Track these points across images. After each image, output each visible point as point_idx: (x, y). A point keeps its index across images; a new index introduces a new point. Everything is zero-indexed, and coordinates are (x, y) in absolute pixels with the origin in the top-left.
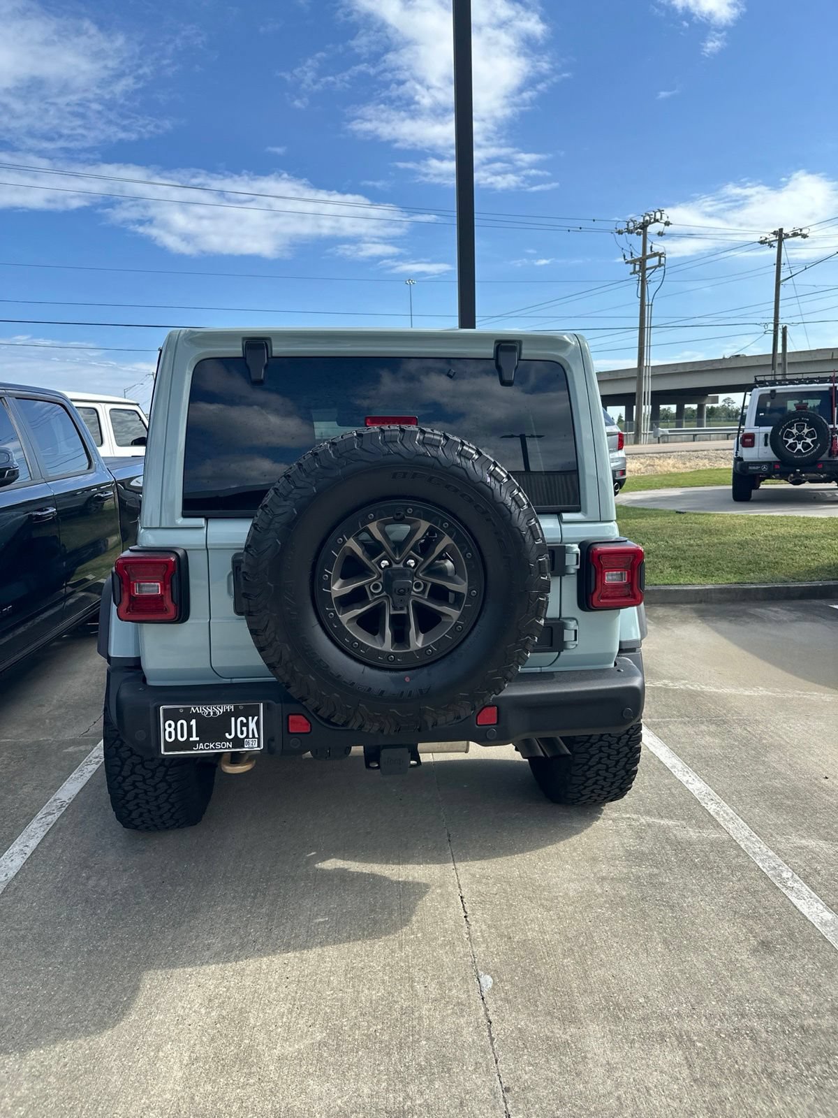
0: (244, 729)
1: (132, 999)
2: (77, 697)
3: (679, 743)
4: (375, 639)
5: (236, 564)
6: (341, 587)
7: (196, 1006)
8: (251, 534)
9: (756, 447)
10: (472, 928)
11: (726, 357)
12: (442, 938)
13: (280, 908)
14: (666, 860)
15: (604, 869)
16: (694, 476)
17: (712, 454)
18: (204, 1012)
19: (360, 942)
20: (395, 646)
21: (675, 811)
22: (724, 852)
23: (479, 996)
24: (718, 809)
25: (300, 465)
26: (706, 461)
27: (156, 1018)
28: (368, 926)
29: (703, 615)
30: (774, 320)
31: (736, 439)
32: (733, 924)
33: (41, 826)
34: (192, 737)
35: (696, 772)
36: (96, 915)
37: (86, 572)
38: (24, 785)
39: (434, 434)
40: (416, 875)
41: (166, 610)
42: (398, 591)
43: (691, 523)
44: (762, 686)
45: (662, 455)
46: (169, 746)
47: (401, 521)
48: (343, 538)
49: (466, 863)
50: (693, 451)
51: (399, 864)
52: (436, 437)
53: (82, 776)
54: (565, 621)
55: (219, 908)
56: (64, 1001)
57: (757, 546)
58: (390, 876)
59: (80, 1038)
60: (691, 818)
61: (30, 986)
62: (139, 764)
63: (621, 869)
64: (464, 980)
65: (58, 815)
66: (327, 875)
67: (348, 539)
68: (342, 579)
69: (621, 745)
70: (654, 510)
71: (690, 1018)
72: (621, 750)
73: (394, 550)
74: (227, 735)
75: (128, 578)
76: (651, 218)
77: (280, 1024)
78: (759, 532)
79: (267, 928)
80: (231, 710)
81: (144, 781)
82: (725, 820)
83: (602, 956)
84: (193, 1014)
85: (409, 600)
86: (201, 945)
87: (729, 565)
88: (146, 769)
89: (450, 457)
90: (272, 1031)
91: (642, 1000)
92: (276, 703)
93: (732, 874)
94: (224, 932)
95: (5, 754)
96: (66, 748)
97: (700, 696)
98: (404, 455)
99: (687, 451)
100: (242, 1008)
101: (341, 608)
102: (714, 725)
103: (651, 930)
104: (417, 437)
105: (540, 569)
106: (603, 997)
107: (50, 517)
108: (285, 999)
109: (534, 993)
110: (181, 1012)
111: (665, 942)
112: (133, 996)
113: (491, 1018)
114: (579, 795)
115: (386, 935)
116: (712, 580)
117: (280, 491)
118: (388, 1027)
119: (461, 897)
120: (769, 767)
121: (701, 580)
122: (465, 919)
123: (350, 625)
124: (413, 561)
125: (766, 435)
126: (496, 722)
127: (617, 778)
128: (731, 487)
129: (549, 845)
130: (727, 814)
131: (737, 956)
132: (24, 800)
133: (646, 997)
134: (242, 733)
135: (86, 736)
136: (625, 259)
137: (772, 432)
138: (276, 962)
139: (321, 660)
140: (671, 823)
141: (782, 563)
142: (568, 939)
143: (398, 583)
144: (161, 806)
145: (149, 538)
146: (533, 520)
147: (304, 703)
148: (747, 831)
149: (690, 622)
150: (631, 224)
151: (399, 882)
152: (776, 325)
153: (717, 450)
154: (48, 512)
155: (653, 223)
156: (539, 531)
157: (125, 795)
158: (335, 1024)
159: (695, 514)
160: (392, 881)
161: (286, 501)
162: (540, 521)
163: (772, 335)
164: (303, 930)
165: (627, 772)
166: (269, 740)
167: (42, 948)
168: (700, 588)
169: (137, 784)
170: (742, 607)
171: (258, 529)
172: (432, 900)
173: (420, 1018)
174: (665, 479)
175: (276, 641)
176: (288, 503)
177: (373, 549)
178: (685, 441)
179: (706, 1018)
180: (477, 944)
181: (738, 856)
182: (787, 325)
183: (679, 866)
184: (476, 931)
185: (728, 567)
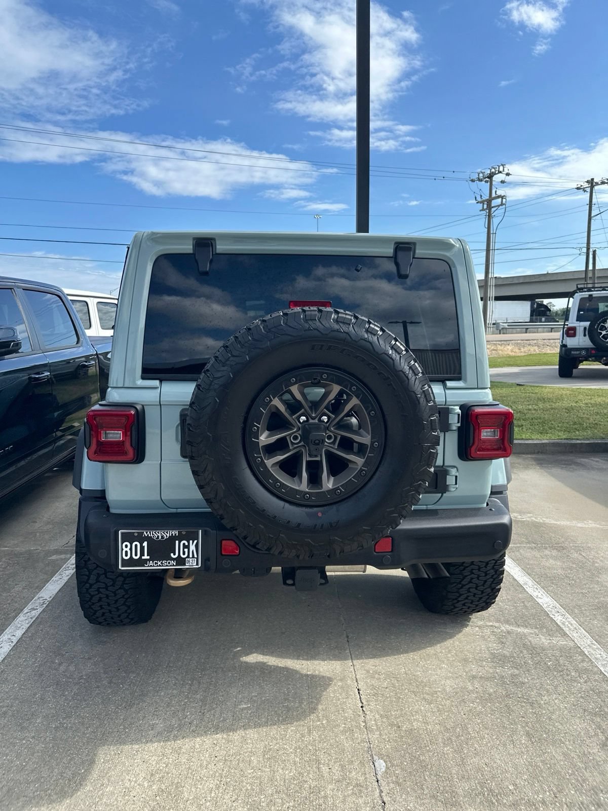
0: (186, 550)
1: (88, 771)
2: (62, 516)
3: (529, 564)
4: (294, 481)
5: (183, 417)
6: (268, 437)
7: (141, 780)
8: (195, 393)
9: (577, 337)
10: (368, 717)
11: (549, 272)
12: (343, 726)
13: (211, 694)
14: (524, 662)
15: (474, 668)
16: (528, 358)
17: (541, 342)
18: (146, 785)
19: (276, 727)
20: (309, 486)
21: (529, 621)
22: (571, 657)
23: (375, 778)
24: (564, 620)
25: (236, 337)
26: (536, 348)
27: (107, 790)
28: (282, 713)
29: (541, 463)
30: (587, 245)
31: (562, 331)
32: (584, 720)
33: (26, 619)
34: (144, 556)
35: (544, 589)
36: (64, 696)
37: (73, 420)
38: (16, 585)
39: (346, 314)
40: (321, 670)
41: (126, 452)
42: (314, 442)
43: (529, 393)
44: (591, 520)
45: (503, 342)
46: (125, 563)
47: (317, 384)
48: (270, 398)
49: (362, 660)
50: (526, 340)
51: (307, 660)
52: (348, 317)
53: (61, 579)
54: (448, 469)
55: (162, 694)
56: (32, 771)
57: (580, 411)
58: (300, 670)
59: (43, 805)
60: (542, 627)
61: (7, 756)
62: (103, 574)
63: (488, 669)
64: (362, 763)
65: (40, 610)
66: (249, 667)
67: (274, 398)
68: (268, 430)
69: (488, 568)
70: (500, 382)
71: (553, 806)
72: (488, 572)
73: (311, 408)
74: (172, 555)
75: (97, 427)
76: (496, 171)
77: (209, 799)
78: (581, 400)
79: (200, 712)
80: (175, 534)
81: (106, 588)
82: (570, 629)
83: (476, 745)
84: (138, 787)
85: (322, 449)
86: (146, 726)
87: (560, 425)
88: (107, 578)
89: (359, 333)
90: (202, 805)
91: (511, 787)
92: (212, 530)
93: (579, 676)
94: (166, 714)
95: (4, 559)
96: (51, 556)
97: (542, 527)
98: (322, 331)
99: (521, 340)
100: (178, 783)
101: (267, 454)
102: (555, 551)
103: (516, 724)
104: (333, 316)
105: (432, 426)
106: (478, 783)
107: (44, 379)
108: (213, 776)
109: (421, 777)
110: (127, 785)
111: (528, 734)
112: (90, 769)
113: (385, 799)
114: (452, 607)
115: (297, 721)
116: (547, 436)
117: (220, 359)
118: (299, 804)
119: (358, 690)
120: (602, 586)
121: (538, 436)
122: (361, 709)
123: (273, 468)
124: (326, 417)
125: (585, 328)
126: (390, 550)
127: (484, 595)
128: (558, 367)
129: (428, 647)
130: (571, 624)
131: (589, 750)
132: (15, 597)
133: (515, 785)
134: (184, 554)
135: (66, 547)
136: (476, 200)
137: (589, 326)
138: (207, 742)
139: (250, 497)
140: (526, 631)
141: (600, 425)
142: (447, 730)
143: (315, 435)
144: (119, 608)
145: (114, 395)
146: (426, 386)
147: (234, 532)
148: (589, 640)
149: (531, 468)
150: (481, 175)
151: (307, 676)
152: (588, 249)
153: (544, 340)
154: (43, 375)
155: (497, 174)
156: (431, 395)
157: (91, 599)
158: (254, 801)
159: (531, 386)
160: (302, 674)
161: (224, 366)
162: (432, 387)
163: (585, 256)
164: (230, 714)
165: (492, 589)
166: (205, 560)
167: (19, 724)
168: (538, 442)
169: (101, 590)
170: (571, 457)
171: (201, 389)
172: (334, 692)
173: (326, 797)
174: (506, 360)
175: (213, 480)
176: (225, 368)
177: (294, 407)
178: (519, 333)
179: (567, 806)
180: (372, 731)
181: (583, 661)
182: (596, 249)
183: (535, 668)
184: (371, 719)
185: (558, 427)
